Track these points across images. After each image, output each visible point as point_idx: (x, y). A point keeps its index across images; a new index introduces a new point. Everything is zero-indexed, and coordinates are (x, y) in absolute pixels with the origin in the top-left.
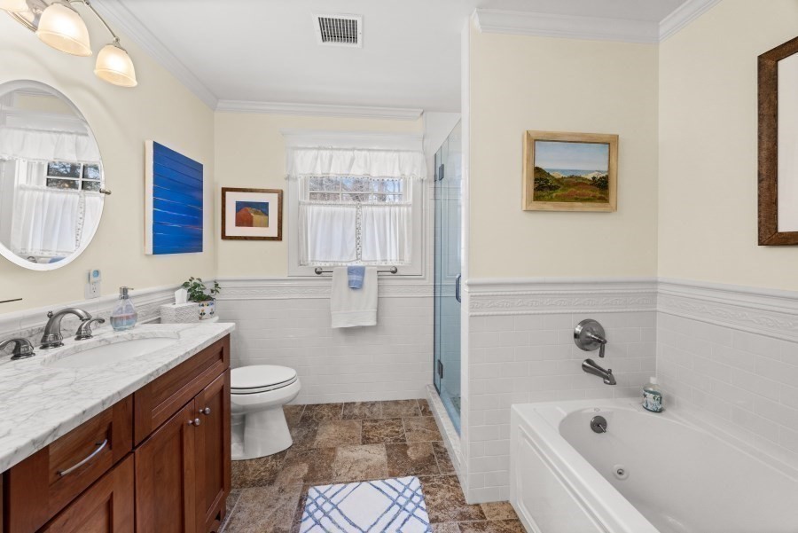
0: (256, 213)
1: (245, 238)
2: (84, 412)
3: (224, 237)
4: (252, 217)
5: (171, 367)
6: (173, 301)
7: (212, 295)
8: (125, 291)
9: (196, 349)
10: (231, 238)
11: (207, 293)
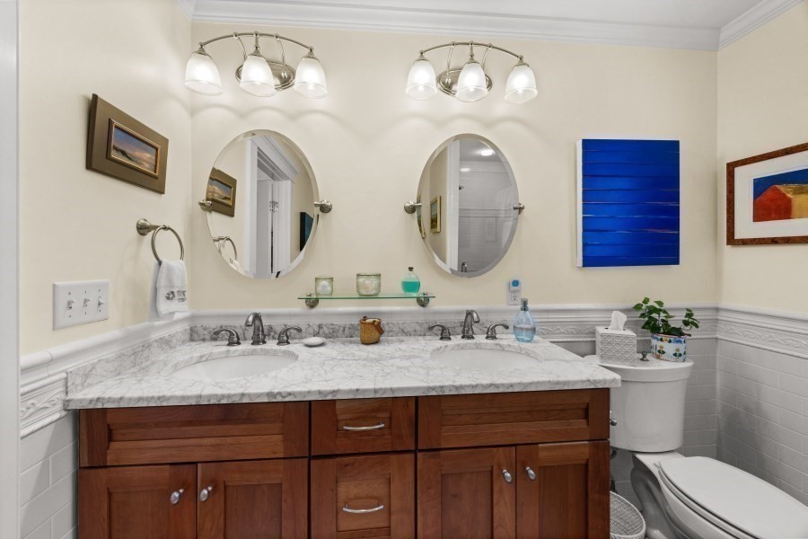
0: (798, 192)
1: (774, 241)
2: (357, 390)
3: (732, 240)
4: (789, 201)
5: (463, 392)
6: (607, 324)
7: (686, 329)
8: (525, 303)
9: (511, 386)
10: (745, 242)
11: (673, 324)
